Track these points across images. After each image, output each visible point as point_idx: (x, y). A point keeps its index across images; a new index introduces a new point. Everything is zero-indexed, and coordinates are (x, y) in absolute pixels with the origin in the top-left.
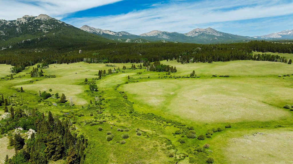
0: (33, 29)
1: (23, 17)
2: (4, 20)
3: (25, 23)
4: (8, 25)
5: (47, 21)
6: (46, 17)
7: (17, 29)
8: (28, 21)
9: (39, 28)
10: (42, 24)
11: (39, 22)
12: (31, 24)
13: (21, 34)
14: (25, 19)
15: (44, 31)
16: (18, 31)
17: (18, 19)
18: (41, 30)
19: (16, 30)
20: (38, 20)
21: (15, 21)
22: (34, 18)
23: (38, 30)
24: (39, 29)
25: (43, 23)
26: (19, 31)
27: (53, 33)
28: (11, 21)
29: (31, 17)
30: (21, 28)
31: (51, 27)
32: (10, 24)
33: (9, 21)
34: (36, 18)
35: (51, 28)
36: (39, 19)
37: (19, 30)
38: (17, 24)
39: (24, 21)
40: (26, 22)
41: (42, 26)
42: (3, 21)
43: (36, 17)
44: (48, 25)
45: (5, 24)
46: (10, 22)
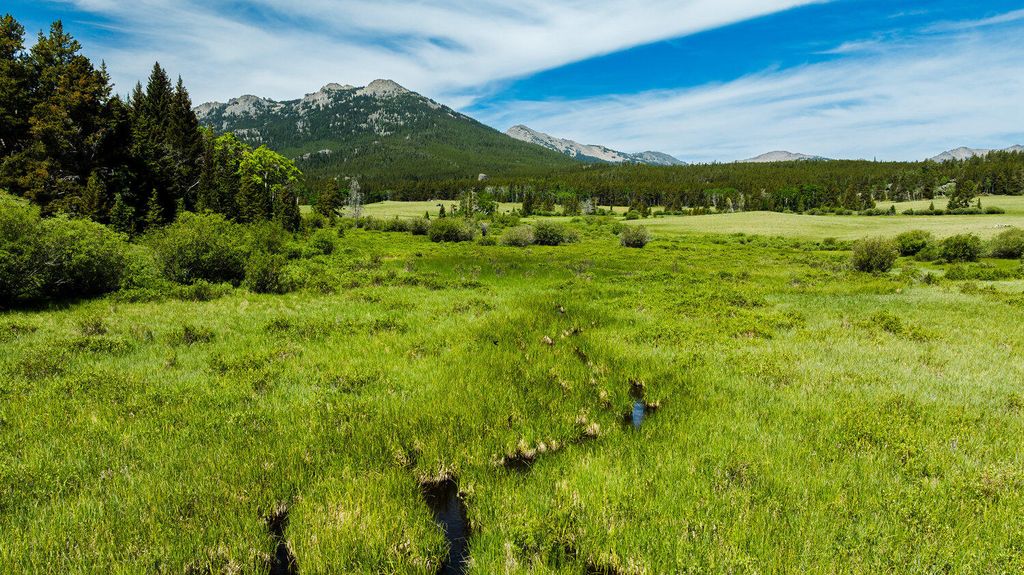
0: (348, 124)
1: (323, 90)
2: (270, 101)
3: (326, 107)
4: (276, 115)
5: (392, 99)
6: (389, 89)
7: (300, 124)
8: (336, 100)
9: (365, 122)
10: (375, 109)
11: (368, 103)
12: (344, 108)
13: (308, 140)
14: (326, 95)
15: (379, 130)
16: (301, 130)
17: (307, 95)
18: (371, 129)
19: (296, 127)
20: (365, 98)
21: (297, 101)
22: (354, 90)
23: (360, 129)
24: (364, 126)
25: (379, 108)
26: (304, 130)
27: (405, 135)
28: (288, 103)
29: (346, 88)
30: (311, 120)
31: (404, 119)
32: (282, 110)
33: (282, 102)
34: (359, 93)
35: (402, 123)
36: (369, 93)
37: (303, 128)
38: (304, 109)
39: (323, 101)
40: (327, 105)
41: (374, 116)
42: (266, 104)
43: (362, 88)
44: (392, 112)
45: (270, 111)
46: (283, 106)
